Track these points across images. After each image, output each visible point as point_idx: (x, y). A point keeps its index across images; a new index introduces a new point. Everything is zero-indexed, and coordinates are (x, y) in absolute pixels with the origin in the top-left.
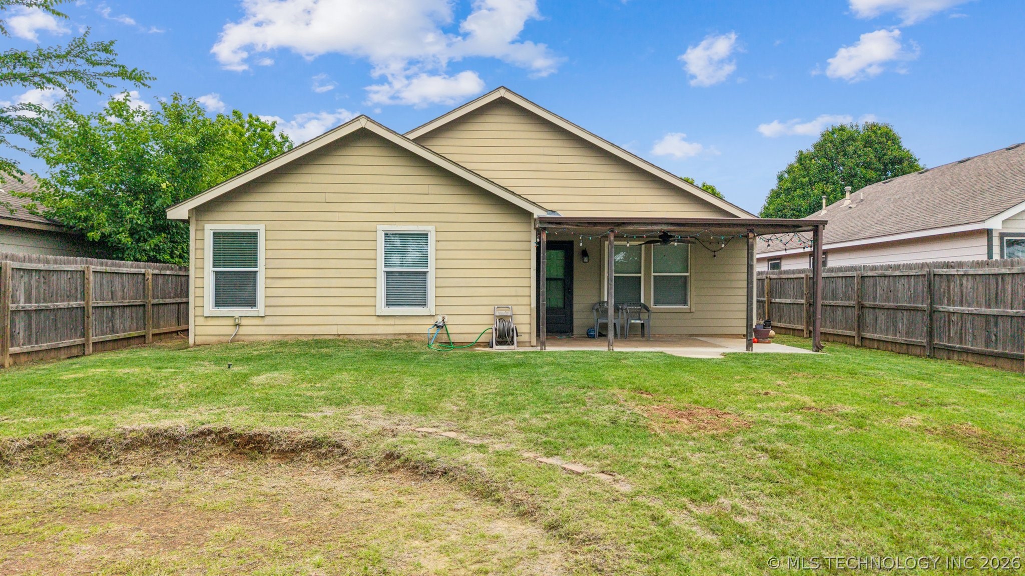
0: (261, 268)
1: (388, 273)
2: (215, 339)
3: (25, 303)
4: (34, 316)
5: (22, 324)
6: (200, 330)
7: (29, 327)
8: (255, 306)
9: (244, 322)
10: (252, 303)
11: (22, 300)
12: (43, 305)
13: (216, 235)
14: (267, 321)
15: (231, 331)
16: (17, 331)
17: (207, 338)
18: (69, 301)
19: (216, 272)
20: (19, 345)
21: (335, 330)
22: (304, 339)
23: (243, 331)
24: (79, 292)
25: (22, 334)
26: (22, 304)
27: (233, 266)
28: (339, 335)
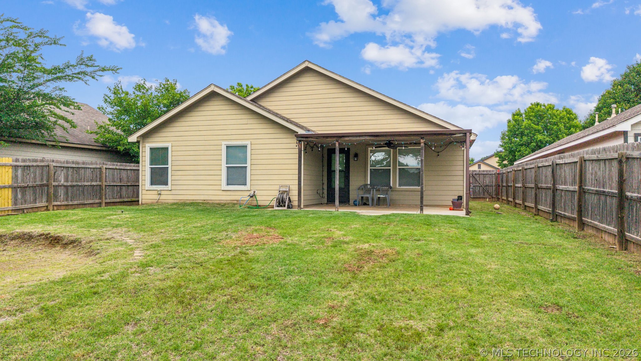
0: (169, 166)
1: (228, 167)
2: (150, 201)
3: (64, 182)
4: (70, 188)
5: (62, 192)
6: (144, 197)
7: (67, 193)
8: (168, 185)
9: (163, 193)
10: (166, 184)
11: (63, 181)
12: (74, 183)
13: (152, 149)
14: (173, 192)
15: (157, 197)
16: (59, 195)
17: (147, 200)
18: (92, 182)
19: (151, 168)
20: (60, 201)
21: (202, 198)
22: (188, 202)
23: (162, 197)
24: (98, 178)
25: (62, 196)
26: (62, 183)
27: (159, 165)
28: (205, 200)
